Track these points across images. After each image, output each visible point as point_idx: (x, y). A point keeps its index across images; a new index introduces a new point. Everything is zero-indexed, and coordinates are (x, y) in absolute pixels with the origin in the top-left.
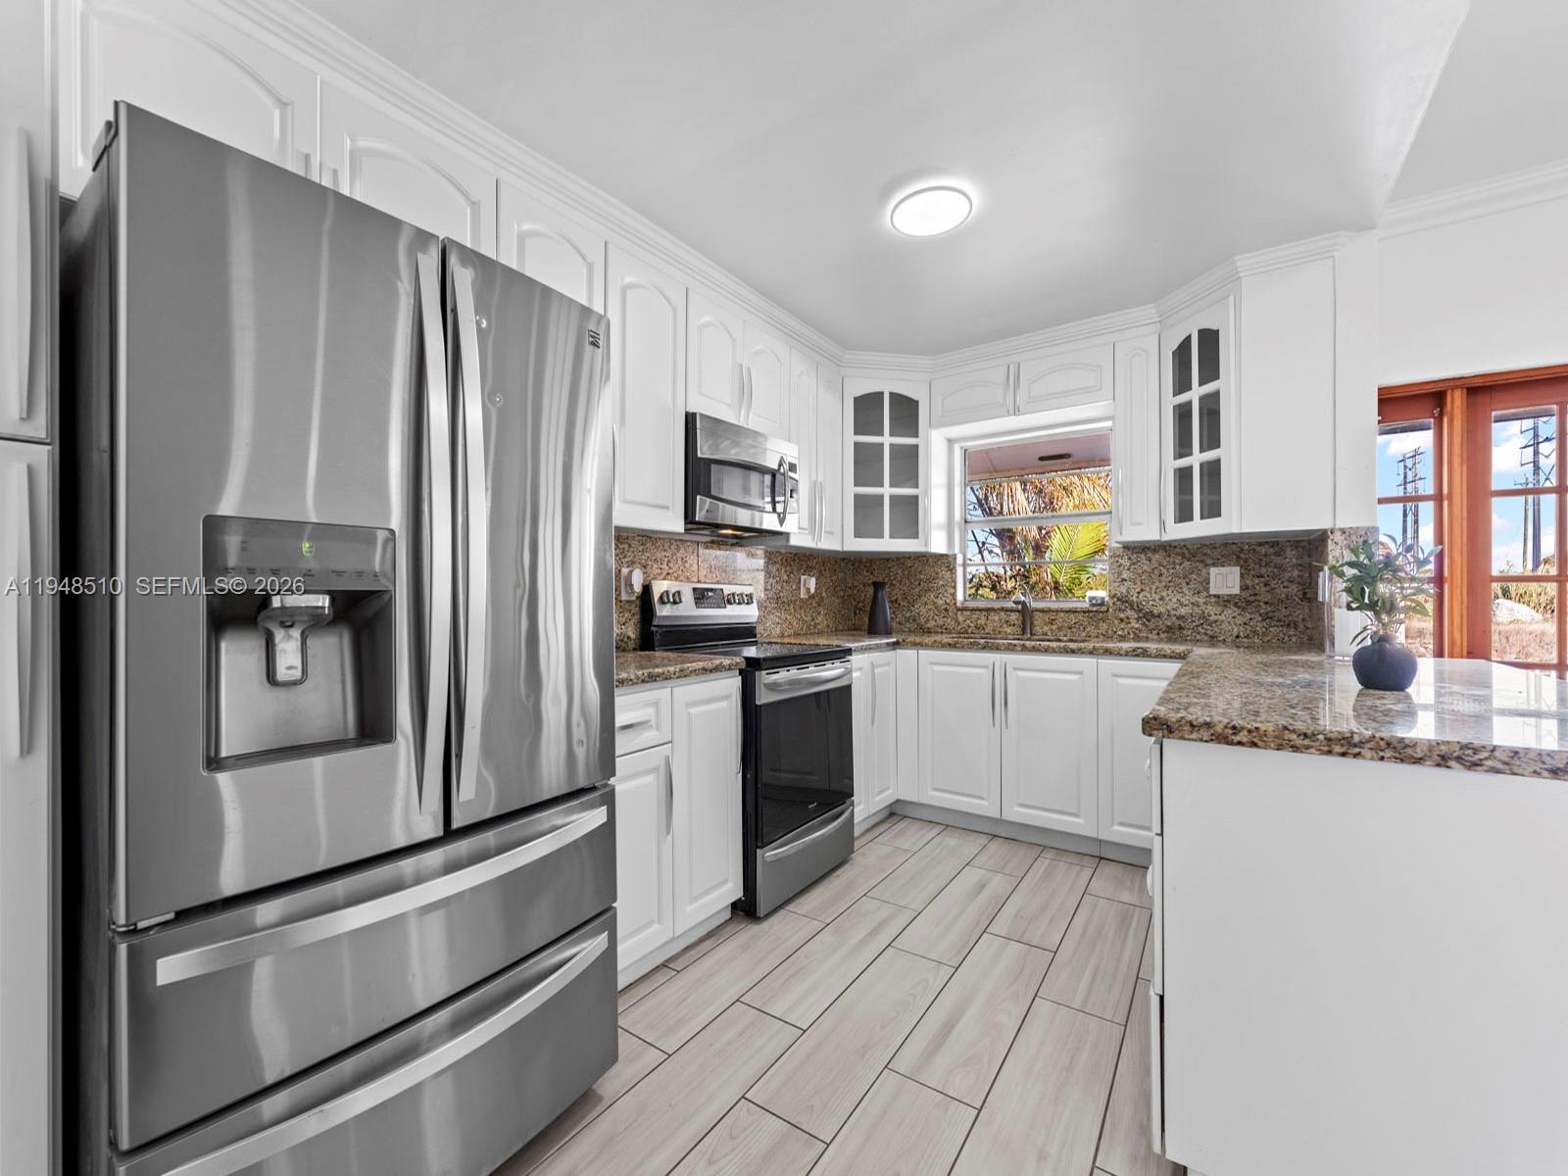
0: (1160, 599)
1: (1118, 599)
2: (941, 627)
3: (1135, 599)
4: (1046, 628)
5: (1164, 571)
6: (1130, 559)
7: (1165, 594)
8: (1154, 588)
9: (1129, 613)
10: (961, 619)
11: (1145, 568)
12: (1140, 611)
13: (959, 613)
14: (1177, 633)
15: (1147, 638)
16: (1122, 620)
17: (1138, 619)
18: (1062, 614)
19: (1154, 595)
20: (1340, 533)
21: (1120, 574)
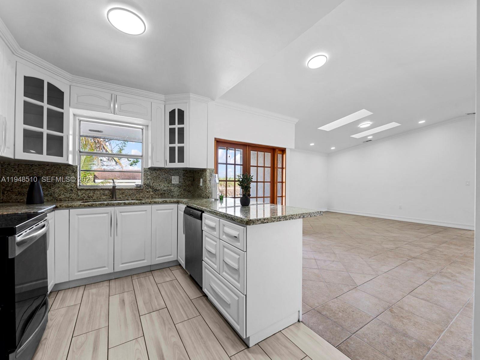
0: (159, 185)
1: (147, 185)
2: (68, 198)
3: (152, 185)
4: (120, 196)
5: (160, 176)
6: (150, 172)
7: (160, 183)
8: (157, 182)
9: (150, 189)
10: (80, 193)
11: (155, 175)
12: (153, 189)
13: (79, 191)
14: (163, 195)
15: (155, 197)
16: (148, 192)
17: (152, 191)
18: (127, 191)
19: (157, 184)
20: (208, 170)
21: (147, 177)
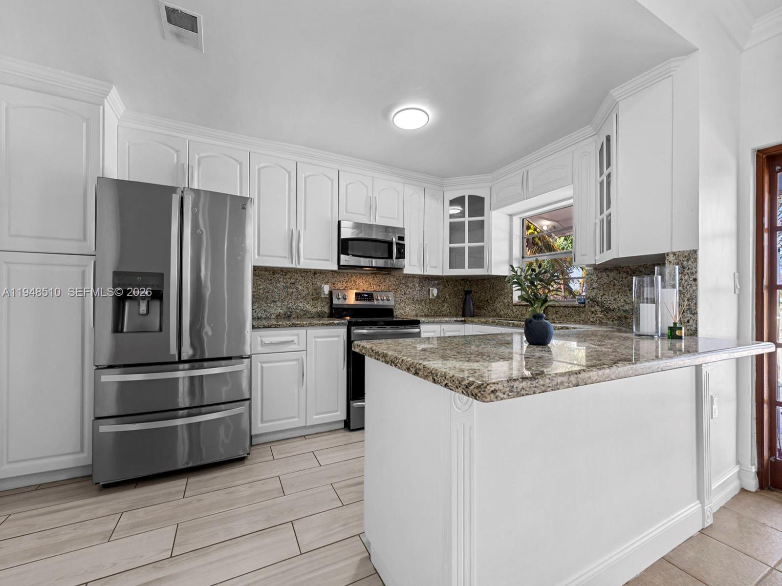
0: (614, 300)
1: (591, 300)
2: (506, 314)
3: (599, 299)
4: (554, 316)
5: (616, 282)
6: (597, 276)
7: (616, 297)
8: (611, 293)
9: (597, 308)
10: (515, 310)
11: (606, 281)
12: (603, 307)
13: (514, 307)
14: (624, 321)
15: (607, 323)
16: (593, 312)
17: (602, 312)
18: (562, 308)
19: (610, 297)
20: (672, 255)
21: (592, 285)
